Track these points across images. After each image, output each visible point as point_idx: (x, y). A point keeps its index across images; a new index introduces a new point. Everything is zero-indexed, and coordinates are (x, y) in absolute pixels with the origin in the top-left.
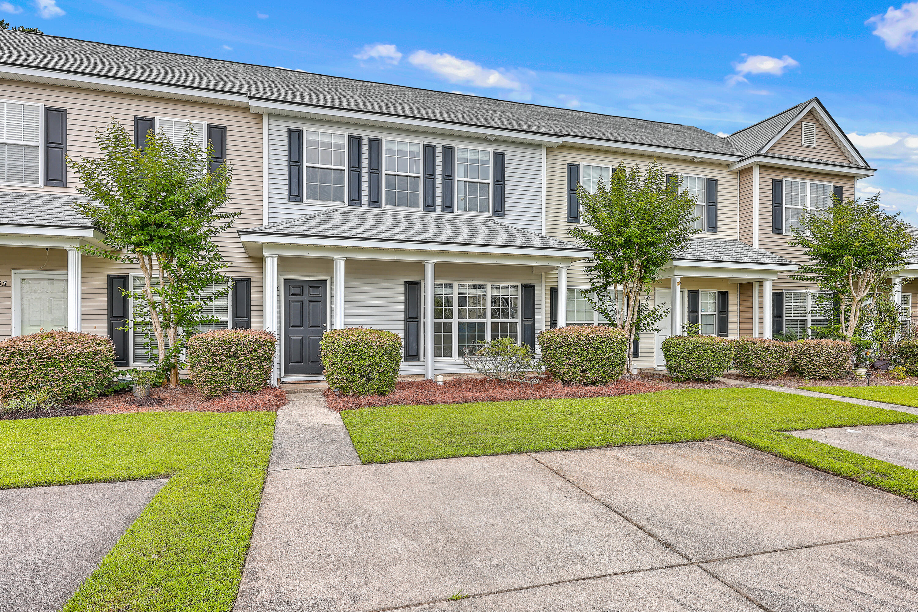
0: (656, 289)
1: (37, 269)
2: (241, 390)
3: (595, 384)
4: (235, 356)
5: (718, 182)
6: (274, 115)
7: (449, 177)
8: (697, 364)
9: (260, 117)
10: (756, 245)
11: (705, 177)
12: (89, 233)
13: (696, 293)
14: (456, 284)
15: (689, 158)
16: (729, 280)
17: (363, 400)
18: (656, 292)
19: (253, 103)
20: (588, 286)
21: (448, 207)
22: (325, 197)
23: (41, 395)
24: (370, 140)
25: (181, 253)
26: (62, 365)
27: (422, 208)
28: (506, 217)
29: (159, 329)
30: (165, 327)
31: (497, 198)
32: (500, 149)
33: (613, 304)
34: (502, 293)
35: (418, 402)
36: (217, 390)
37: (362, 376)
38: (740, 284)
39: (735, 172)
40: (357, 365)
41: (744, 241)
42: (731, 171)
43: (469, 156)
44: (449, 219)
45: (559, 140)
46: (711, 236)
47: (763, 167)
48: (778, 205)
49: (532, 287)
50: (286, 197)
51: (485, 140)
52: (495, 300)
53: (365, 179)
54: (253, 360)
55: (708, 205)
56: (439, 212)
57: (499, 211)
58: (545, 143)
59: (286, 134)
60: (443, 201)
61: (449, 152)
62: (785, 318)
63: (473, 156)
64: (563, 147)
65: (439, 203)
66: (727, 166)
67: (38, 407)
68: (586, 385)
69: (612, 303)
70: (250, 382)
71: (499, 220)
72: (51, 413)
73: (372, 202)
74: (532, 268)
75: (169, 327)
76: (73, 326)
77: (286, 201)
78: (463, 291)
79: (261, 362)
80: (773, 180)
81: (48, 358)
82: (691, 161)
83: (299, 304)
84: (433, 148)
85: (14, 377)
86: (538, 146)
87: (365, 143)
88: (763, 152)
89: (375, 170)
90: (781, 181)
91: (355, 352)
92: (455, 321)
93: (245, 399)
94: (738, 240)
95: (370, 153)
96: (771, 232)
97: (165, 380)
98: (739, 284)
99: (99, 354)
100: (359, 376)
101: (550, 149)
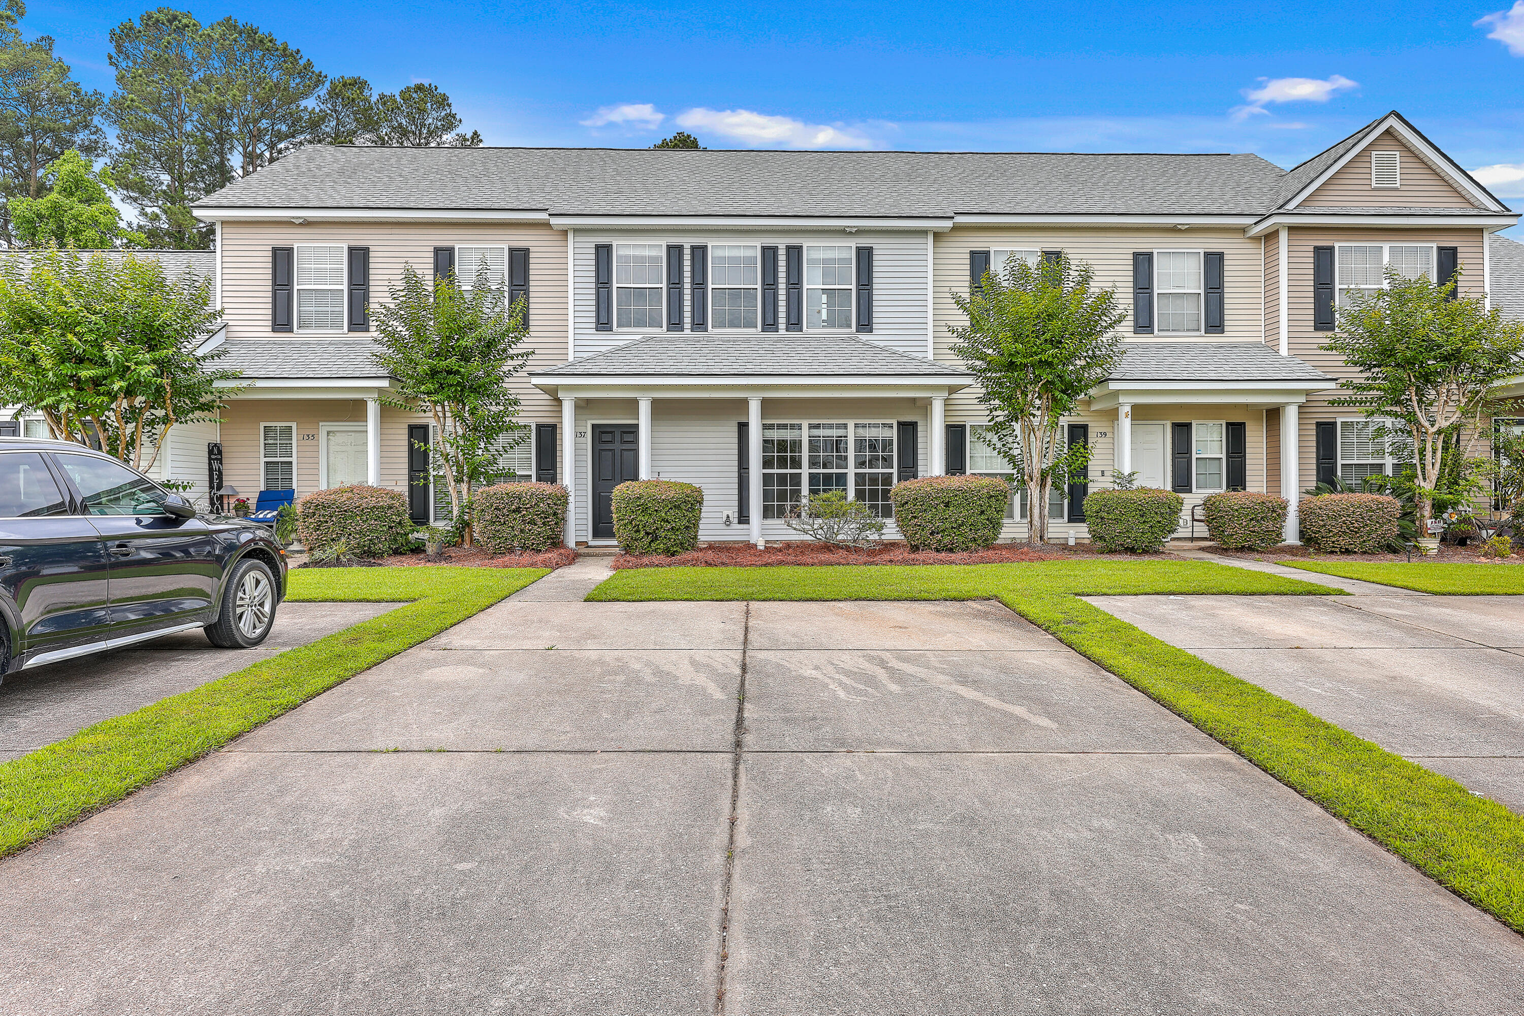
0: (1110, 423)
1: (342, 421)
2: (524, 548)
3: (951, 550)
4: (518, 510)
5: (1226, 257)
6: (578, 231)
7: (795, 284)
8: (1119, 528)
9: (565, 233)
10: (1284, 351)
11: (1202, 251)
12: (385, 383)
13: (1187, 426)
14: (805, 424)
15: (1170, 227)
16: (1247, 406)
17: (645, 560)
18: (1110, 427)
19: (554, 221)
21: (795, 323)
22: (640, 323)
23: (340, 547)
24: (693, 248)
25: (472, 401)
26: (358, 518)
27: (759, 328)
28: (875, 332)
29: (453, 483)
30: (458, 481)
31: (862, 307)
32: (865, 242)
33: (1020, 446)
34: (868, 434)
35: (708, 564)
36: (501, 547)
37: (647, 534)
38: (1266, 411)
39: (1256, 239)
40: (641, 521)
41: (1270, 344)
42: (1250, 238)
43: (821, 255)
44: (793, 340)
45: (949, 224)
46: (1215, 339)
47: (1293, 229)
48: (1325, 286)
49: (914, 425)
50: (594, 326)
51: (843, 232)
52: (860, 444)
53: (687, 297)
54: (536, 515)
55: (1206, 294)
56: (782, 331)
57: (865, 324)
58: (928, 229)
59: (593, 251)
60: (788, 317)
61: (795, 253)
62: (1340, 462)
63: (830, 255)
64: (956, 228)
65: (782, 320)
66: (1243, 230)
67: (338, 558)
68: (938, 550)
69: (1019, 444)
70: (533, 539)
71: (864, 337)
72: (350, 563)
73: (696, 325)
74: (914, 400)
75: (463, 481)
76: (372, 479)
77: (594, 331)
78: (815, 432)
79: (546, 518)
80: (1315, 247)
81: (345, 511)
82: (1174, 230)
83: (610, 453)
84: (775, 249)
85: (318, 529)
86: (923, 232)
87: (687, 252)
88: (1291, 206)
89: (700, 285)
90: (1332, 249)
91: (638, 506)
92: (805, 471)
93: (527, 557)
94: (1263, 343)
95: (693, 265)
96: (1312, 329)
97: (460, 540)
98: (1264, 413)
99: (391, 508)
100: (643, 533)
101: (938, 235)
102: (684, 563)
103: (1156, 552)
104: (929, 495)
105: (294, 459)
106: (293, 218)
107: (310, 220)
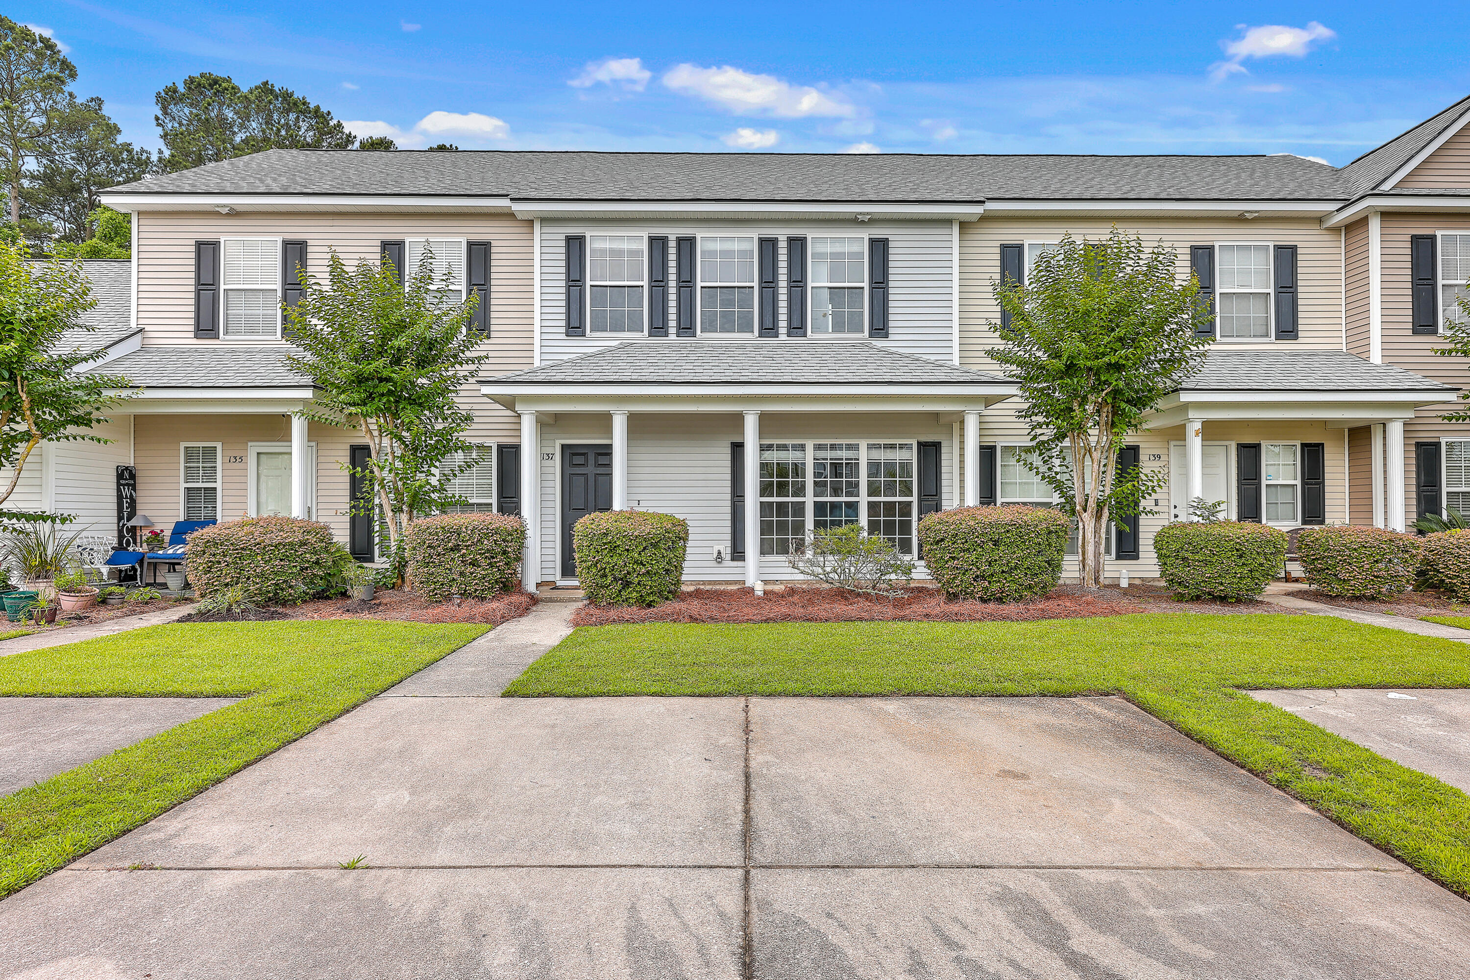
0: (1172, 443)
1: (274, 441)
2: (464, 595)
3: (1000, 600)
4: (456, 548)
5: (1299, 251)
6: (547, 220)
7: (798, 283)
8: (1208, 572)
9: (530, 222)
10: (1376, 357)
11: (1271, 244)
12: (308, 394)
13: (1255, 447)
14: (810, 445)
15: (1236, 215)
16: (1325, 422)
17: (613, 614)
18: (1172, 448)
19: (517, 207)
20: (1027, 442)
21: (797, 328)
22: (617, 327)
23: (233, 594)
24: (680, 240)
25: (408, 414)
26: (259, 558)
27: (756, 333)
28: (891, 337)
29: (390, 514)
30: (397, 510)
31: (876, 309)
32: (879, 232)
33: (1069, 470)
34: (882, 456)
35: (693, 619)
36: (436, 594)
37: (615, 579)
38: (1349, 430)
39: (1335, 230)
40: (608, 563)
41: (1354, 352)
42: (1327, 229)
43: (829, 248)
44: (797, 346)
45: (978, 210)
46: (1287, 346)
47: (1387, 215)
48: (1425, 282)
49: (937, 446)
50: (563, 330)
51: (854, 221)
52: (874, 468)
53: (672, 297)
54: (480, 554)
55: (1277, 293)
56: (783, 337)
57: (880, 329)
58: (955, 217)
59: (563, 243)
60: (790, 320)
61: (797, 245)
62: (1445, 490)
63: (838, 248)
64: (987, 219)
65: (783, 324)
66: (1319, 219)
67: (229, 610)
68: (983, 600)
69: (1067, 468)
70: (476, 584)
71: (879, 343)
72: (244, 615)
73: (683, 328)
74: (936, 415)
75: (402, 511)
76: (297, 511)
77: (563, 336)
78: (821, 454)
79: (493, 558)
80: (1413, 237)
81: (242, 549)
82: (1240, 219)
83: (582, 478)
84: (774, 242)
85: (209, 571)
86: (945, 222)
87: (672, 244)
88: (1386, 187)
89: (686, 283)
90: (1433, 238)
91: (605, 544)
92: (809, 499)
93: (470, 607)
94: (1345, 350)
95: (679, 259)
96: (1410, 332)
97: (399, 581)
98: (1346, 431)
99: (305, 544)
100: (610, 578)
101: (965, 225)
102: (661, 618)
103: (1251, 602)
104: (973, 531)
105: (218, 485)
106: (218, 206)
107: (239, 209)
